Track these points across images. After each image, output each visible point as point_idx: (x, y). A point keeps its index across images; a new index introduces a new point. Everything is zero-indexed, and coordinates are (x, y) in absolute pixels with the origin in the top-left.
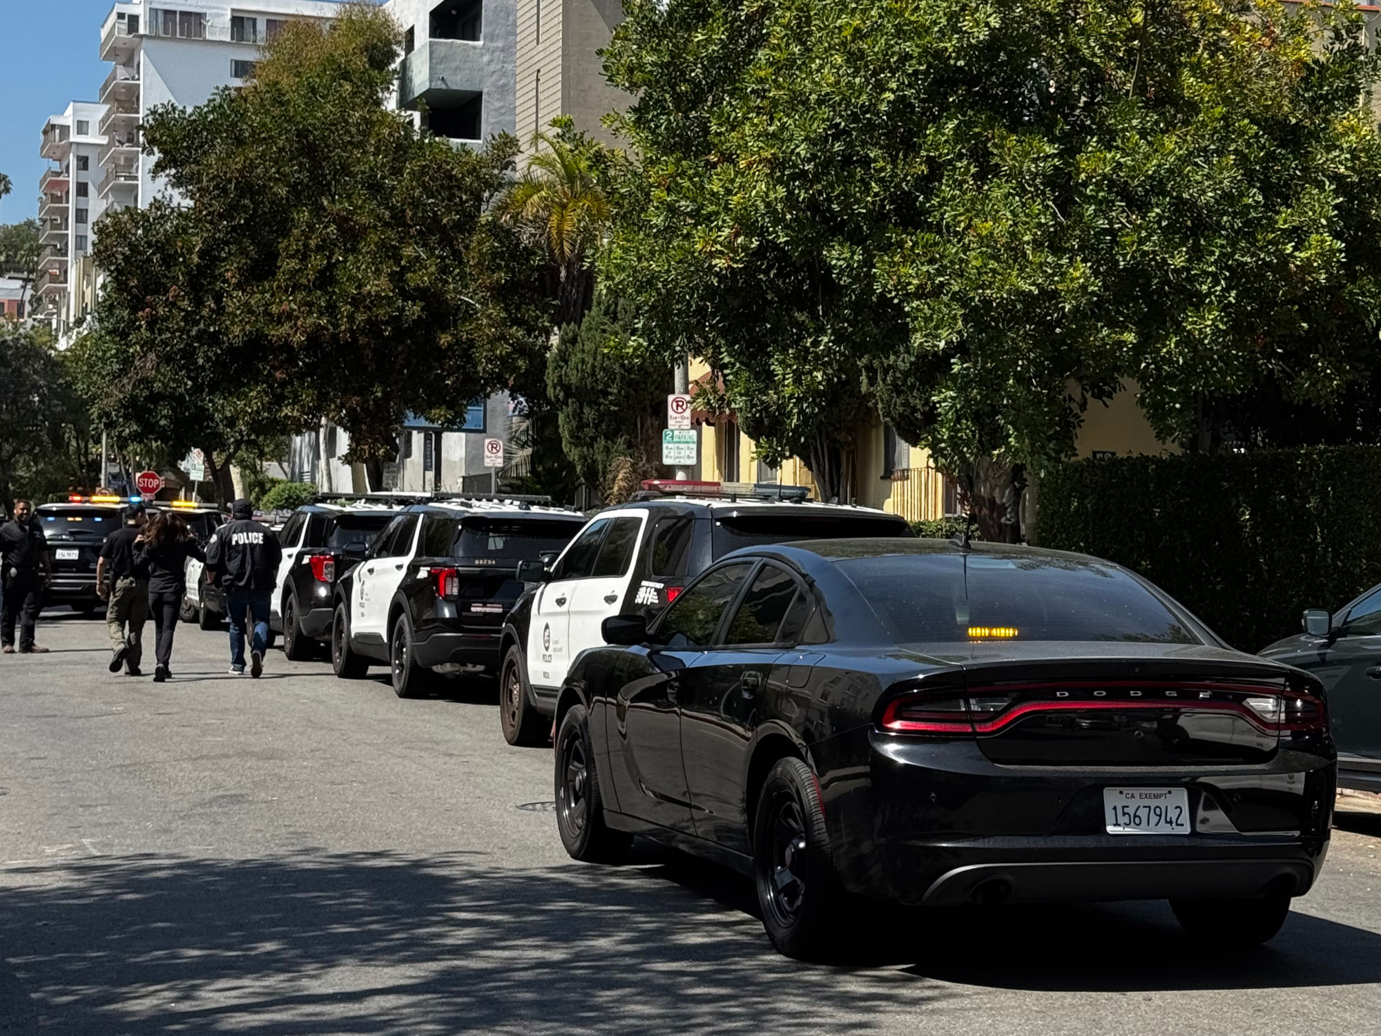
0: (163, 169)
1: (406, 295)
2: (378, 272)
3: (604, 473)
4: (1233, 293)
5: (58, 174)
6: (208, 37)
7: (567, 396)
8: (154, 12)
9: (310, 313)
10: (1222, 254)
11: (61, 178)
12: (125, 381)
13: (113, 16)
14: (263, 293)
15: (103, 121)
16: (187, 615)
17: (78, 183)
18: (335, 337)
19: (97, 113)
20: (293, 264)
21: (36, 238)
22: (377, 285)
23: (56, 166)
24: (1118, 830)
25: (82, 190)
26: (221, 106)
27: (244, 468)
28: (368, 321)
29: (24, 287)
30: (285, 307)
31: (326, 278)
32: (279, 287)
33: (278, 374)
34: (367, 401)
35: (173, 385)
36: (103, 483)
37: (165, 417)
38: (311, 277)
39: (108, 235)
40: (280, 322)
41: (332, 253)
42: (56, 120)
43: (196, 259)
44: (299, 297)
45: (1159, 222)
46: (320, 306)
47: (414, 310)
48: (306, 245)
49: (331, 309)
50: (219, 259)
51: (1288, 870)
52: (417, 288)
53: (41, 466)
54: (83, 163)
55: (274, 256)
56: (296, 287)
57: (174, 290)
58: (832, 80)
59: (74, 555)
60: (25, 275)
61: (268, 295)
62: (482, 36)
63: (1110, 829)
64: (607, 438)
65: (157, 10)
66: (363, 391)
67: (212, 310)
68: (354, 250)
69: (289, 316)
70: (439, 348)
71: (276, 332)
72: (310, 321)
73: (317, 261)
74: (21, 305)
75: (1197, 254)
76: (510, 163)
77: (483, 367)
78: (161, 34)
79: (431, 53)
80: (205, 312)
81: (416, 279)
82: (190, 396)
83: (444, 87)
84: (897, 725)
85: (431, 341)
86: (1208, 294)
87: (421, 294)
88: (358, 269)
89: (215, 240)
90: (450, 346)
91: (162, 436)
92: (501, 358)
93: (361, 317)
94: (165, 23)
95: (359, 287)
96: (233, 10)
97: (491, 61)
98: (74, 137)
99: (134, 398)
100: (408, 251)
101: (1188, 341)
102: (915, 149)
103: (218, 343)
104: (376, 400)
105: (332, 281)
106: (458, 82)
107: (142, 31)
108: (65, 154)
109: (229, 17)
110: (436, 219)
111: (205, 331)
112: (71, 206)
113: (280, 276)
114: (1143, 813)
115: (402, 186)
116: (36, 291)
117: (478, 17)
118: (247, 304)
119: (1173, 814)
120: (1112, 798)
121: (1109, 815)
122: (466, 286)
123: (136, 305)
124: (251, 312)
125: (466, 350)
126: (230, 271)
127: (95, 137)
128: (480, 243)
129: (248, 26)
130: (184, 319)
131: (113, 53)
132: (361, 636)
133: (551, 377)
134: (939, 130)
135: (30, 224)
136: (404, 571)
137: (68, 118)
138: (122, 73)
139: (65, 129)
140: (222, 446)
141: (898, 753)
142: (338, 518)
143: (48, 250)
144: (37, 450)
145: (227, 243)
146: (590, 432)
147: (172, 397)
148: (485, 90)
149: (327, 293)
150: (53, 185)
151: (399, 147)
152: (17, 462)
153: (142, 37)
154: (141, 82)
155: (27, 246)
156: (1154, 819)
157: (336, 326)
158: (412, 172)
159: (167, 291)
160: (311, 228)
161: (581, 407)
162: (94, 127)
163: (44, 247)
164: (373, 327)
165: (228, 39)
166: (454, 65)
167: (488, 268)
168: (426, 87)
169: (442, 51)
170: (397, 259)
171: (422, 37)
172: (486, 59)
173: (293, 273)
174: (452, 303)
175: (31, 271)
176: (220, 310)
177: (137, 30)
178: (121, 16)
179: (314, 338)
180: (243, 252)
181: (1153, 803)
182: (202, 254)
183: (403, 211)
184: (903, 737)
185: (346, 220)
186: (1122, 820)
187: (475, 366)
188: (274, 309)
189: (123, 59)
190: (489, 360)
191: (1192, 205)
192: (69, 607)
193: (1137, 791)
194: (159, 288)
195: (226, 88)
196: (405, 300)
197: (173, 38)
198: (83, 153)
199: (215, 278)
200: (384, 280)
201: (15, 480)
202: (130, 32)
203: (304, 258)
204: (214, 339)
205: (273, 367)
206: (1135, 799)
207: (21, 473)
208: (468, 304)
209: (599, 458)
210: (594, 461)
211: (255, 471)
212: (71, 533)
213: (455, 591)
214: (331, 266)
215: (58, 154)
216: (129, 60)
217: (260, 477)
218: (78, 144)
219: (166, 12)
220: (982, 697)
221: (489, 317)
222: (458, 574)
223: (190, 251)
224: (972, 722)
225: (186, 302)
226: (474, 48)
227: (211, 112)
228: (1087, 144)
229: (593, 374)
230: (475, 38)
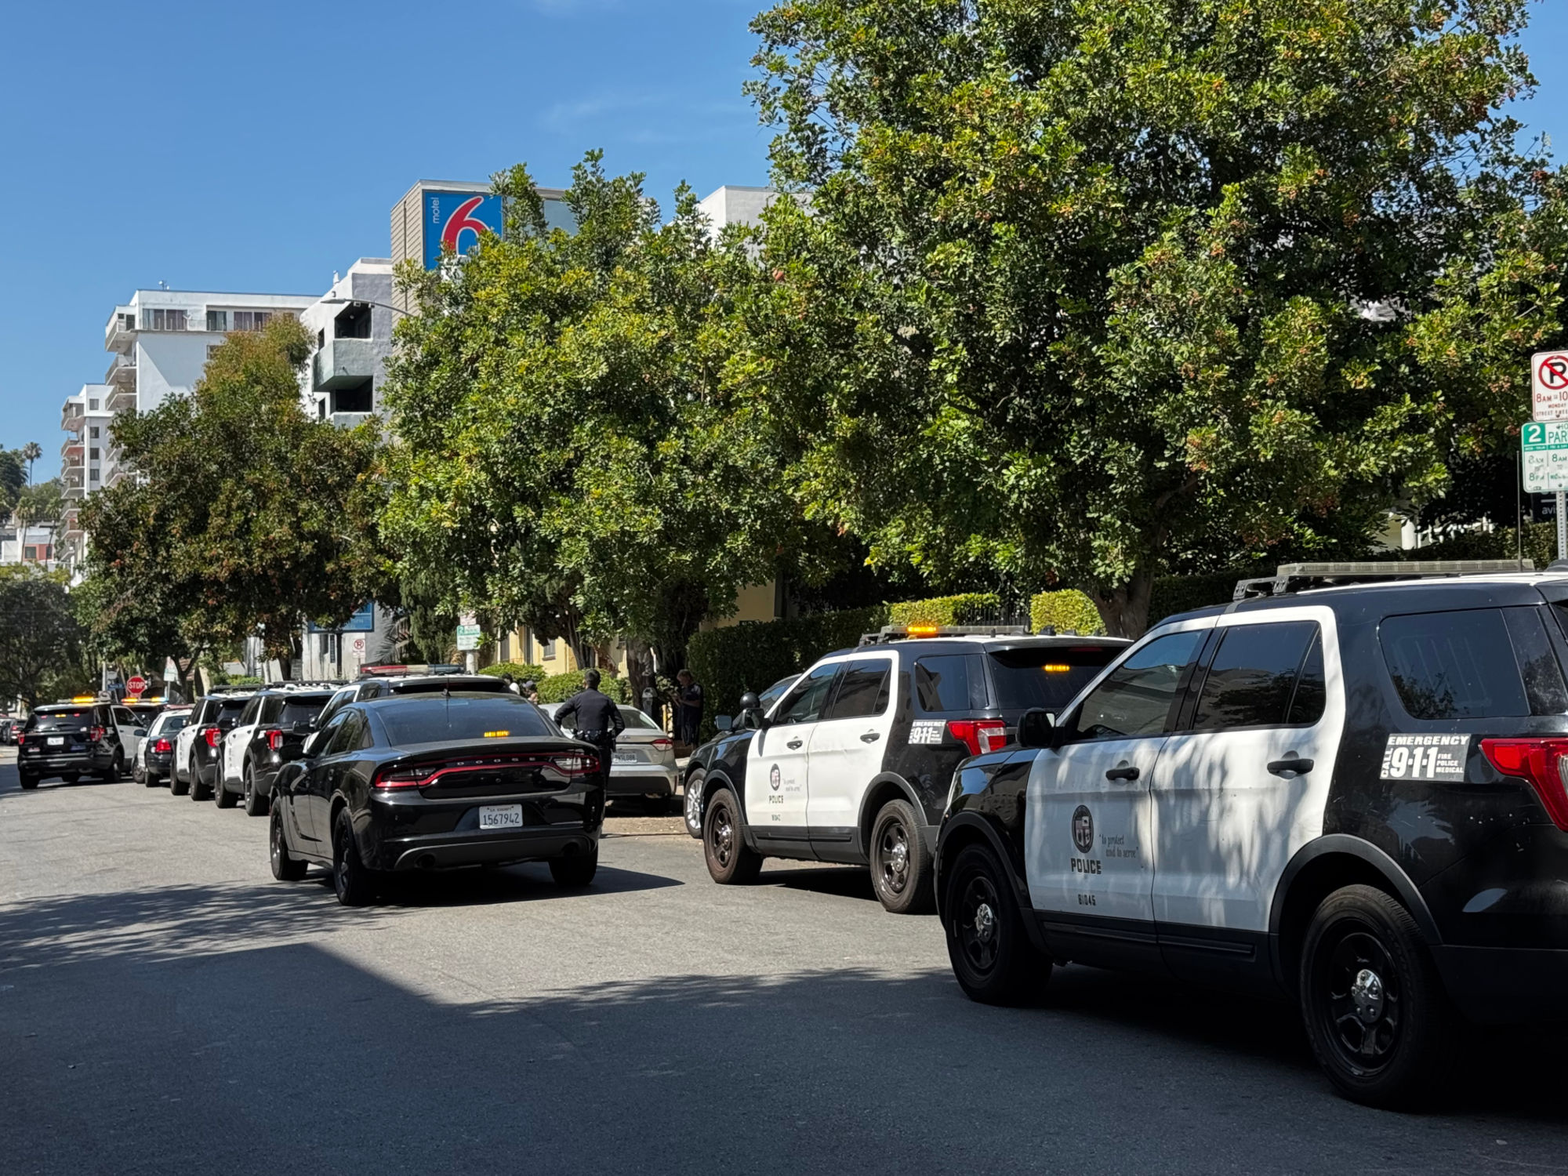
0: (127, 457)
1: (302, 537)
2: (281, 522)
3: (443, 657)
4: (759, 522)
5: (76, 442)
6: (189, 328)
7: (416, 602)
8: (146, 311)
9: (232, 556)
10: (751, 498)
11: (78, 446)
12: (111, 610)
13: (115, 318)
14: (198, 543)
15: (109, 399)
16: (139, 778)
17: (91, 449)
18: (251, 571)
19: (104, 392)
20: (220, 521)
21: (59, 494)
22: (280, 532)
23: (74, 436)
24: (486, 827)
25: (95, 454)
26: (168, 408)
27: (211, 669)
28: (275, 559)
29: (51, 533)
30: (213, 552)
31: (244, 530)
32: (210, 538)
33: (210, 602)
34: (274, 616)
35: (147, 610)
36: (104, 688)
37: (142, 635)
38: (233, 530)
39: (89, 508)
40: (211, 564)
41: (248, 511)
42: (73, 400)
43: (152, 521)
44: (224, 545)
45: (715, 480)
46: (239, 551)
47: (307, 548)
48: (229, 507)
49: (248, 552)
50: (169, 519)
51: (574, 840)
52: (310, 532)
53: (61, 677)
54: (95, 432)
55: (207, 515)
56: (223, 537)
57: (136, 545)
58: (514, 401)
59: (60, 741)
60: (52, 523)
61: (202, 545)
62: (372, 334)
63: (482, 827)
64: (444, 631)
65: (149, 310)
66: (272, 610)
67: (164, 558)
68: (265, 507)
69: (218, 559)
70: (326, 574)
71: (208, 571)
72: (232, 561)
73: (238, 517)
74: (49, 548)
75: (736, 501)
76: (376, 436)
77: (358, 585)
78: (152, 328)
79: (335, 349)
80: (159, 559)
81: (308, 526)
82: (161, 617)
83: (345, 374)
84: (389, 784)
85: (320, 567)
86: (744, 524)
87: (314, 535)
88: (267, 521)
89: (166, 506)
90: (333, 573)
91: (141, 649)
92: (368, 577)
93: (268, 556)
94: (156, 320)
95: (267, 534)
96: (208, 306)
97: (379, 352)
98: (87, 413)
99: (118, 622)
100: (304, 506)
101: (729, 553)
102: (567, 442)
103: (170, 581)
104: (281, 615)
105: (249, 531)
106: (356, 370)
107: (138, 326)
108: (81, 426)
109: (205, 311)
110: (324, 480)
111: (160, 573)
112: (86, 468)
113: (211, 530)
114: (499, 818)
115: (300, 457)
116: (60, 537)
117: (369, 320)
118: (187, 552)
119: (514, 817)
120: (483, 812)
121: (482, 820)
122: (345, 528)
123: (111, 557)
124: (190, 557)
125: (345, 574)
126: (175, 528)
127: (103, 412)
128: (355, 496)
129: (220, 318)
130: (145, 565)
131: (115, 346)
132: (231, 780)
133: (404, 590)
134: (581, 429)
135: (57, 481)
136: (252, 734)
137: (83, 398)
138: (123, 361)
139: (80, 407)
140: (186, 654)
141: (389, 799)
142: (224, 703)
143: (69, 504)
144: (58, 664)
145: (174, 508)
146: (432, 628)
147: (145, 620)
148: (375, 375)
149: (244, 540)
150: (72, 451)
151: (296, 430)
152: (42, 675)
153: (137, 331)
154: (137, 368)
155: (53, 501)
156: (504, 820)
157: (250, 564)
158: (306, 448)
159: (131, 545)
160: (234, 494)
161: (426, 610)
162: (102, 404)
163: (65, 501)
164: (277, 563)
165: (204, 329)
166: (352, 357)
167: (360, 514)
168: (331, 375)
169: (343, 347)
170: (295, 511)
171: (330, 336)
172: (375, 351)
173: (220, 528)
174: (336, 541)
175: (58, 520)
176: (169, 558)
177: (133, 326)
178: (121, 316)
179: (235, 575)
180: (186, 515)
181: (504, 813)
182: (157, 517)
183: (300, 476)
184: (392, 790)
185: (259, 485)
186: (488, 821)
187: (350, 585)
188: (207, 554)
189: (123, 349)
190: (361, 580)
191: (734, 468)
192: (60, 778)
193: (496, 808)
194: (126, 543)
195: (173, 395)
196: (301, 541)
197: (162, 331)
198: (94, 425)
199: (166, 534)
200: (286, 528)
201: (40, 689)
202: (128, 329)
203: (229, 515)
204: (166, 579)
205: (206, 596)
206: (495, 812)
207: (46, 684)
208: (346, 541)
209: (439, 646)
210: (436, 649)
211: (218, 671)
212: (59, 726)
213: (281, 745)
214: (247, 521)
215: (76, 427)
216: (129, 352)
217: (222, 674)
218: (91, 417)
219: (156, 311)
220: (422, 768)
221: (360, 548)
222: (282, 734)
223: (148, 515)
224: (416, 780)
225: (145, 553)
226: (367, 343)
227: (161, 413)
228: (670, 433)
229: (434, 587)
230: (367, 336)
